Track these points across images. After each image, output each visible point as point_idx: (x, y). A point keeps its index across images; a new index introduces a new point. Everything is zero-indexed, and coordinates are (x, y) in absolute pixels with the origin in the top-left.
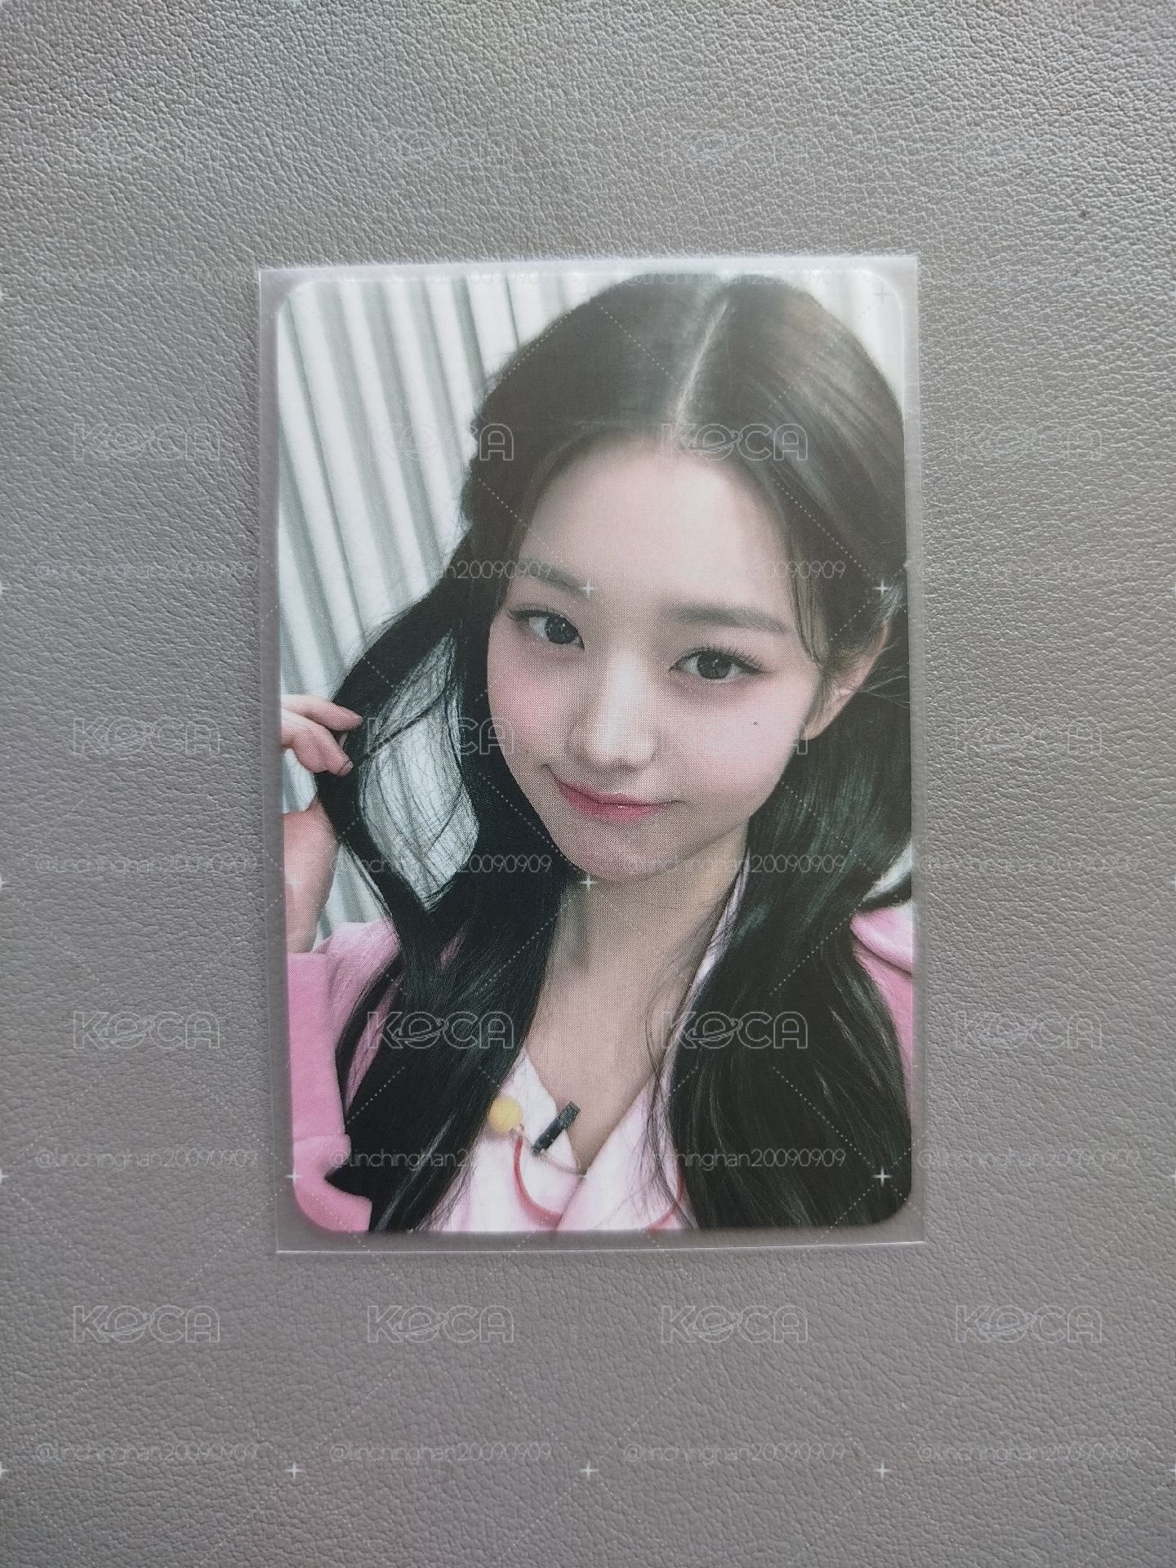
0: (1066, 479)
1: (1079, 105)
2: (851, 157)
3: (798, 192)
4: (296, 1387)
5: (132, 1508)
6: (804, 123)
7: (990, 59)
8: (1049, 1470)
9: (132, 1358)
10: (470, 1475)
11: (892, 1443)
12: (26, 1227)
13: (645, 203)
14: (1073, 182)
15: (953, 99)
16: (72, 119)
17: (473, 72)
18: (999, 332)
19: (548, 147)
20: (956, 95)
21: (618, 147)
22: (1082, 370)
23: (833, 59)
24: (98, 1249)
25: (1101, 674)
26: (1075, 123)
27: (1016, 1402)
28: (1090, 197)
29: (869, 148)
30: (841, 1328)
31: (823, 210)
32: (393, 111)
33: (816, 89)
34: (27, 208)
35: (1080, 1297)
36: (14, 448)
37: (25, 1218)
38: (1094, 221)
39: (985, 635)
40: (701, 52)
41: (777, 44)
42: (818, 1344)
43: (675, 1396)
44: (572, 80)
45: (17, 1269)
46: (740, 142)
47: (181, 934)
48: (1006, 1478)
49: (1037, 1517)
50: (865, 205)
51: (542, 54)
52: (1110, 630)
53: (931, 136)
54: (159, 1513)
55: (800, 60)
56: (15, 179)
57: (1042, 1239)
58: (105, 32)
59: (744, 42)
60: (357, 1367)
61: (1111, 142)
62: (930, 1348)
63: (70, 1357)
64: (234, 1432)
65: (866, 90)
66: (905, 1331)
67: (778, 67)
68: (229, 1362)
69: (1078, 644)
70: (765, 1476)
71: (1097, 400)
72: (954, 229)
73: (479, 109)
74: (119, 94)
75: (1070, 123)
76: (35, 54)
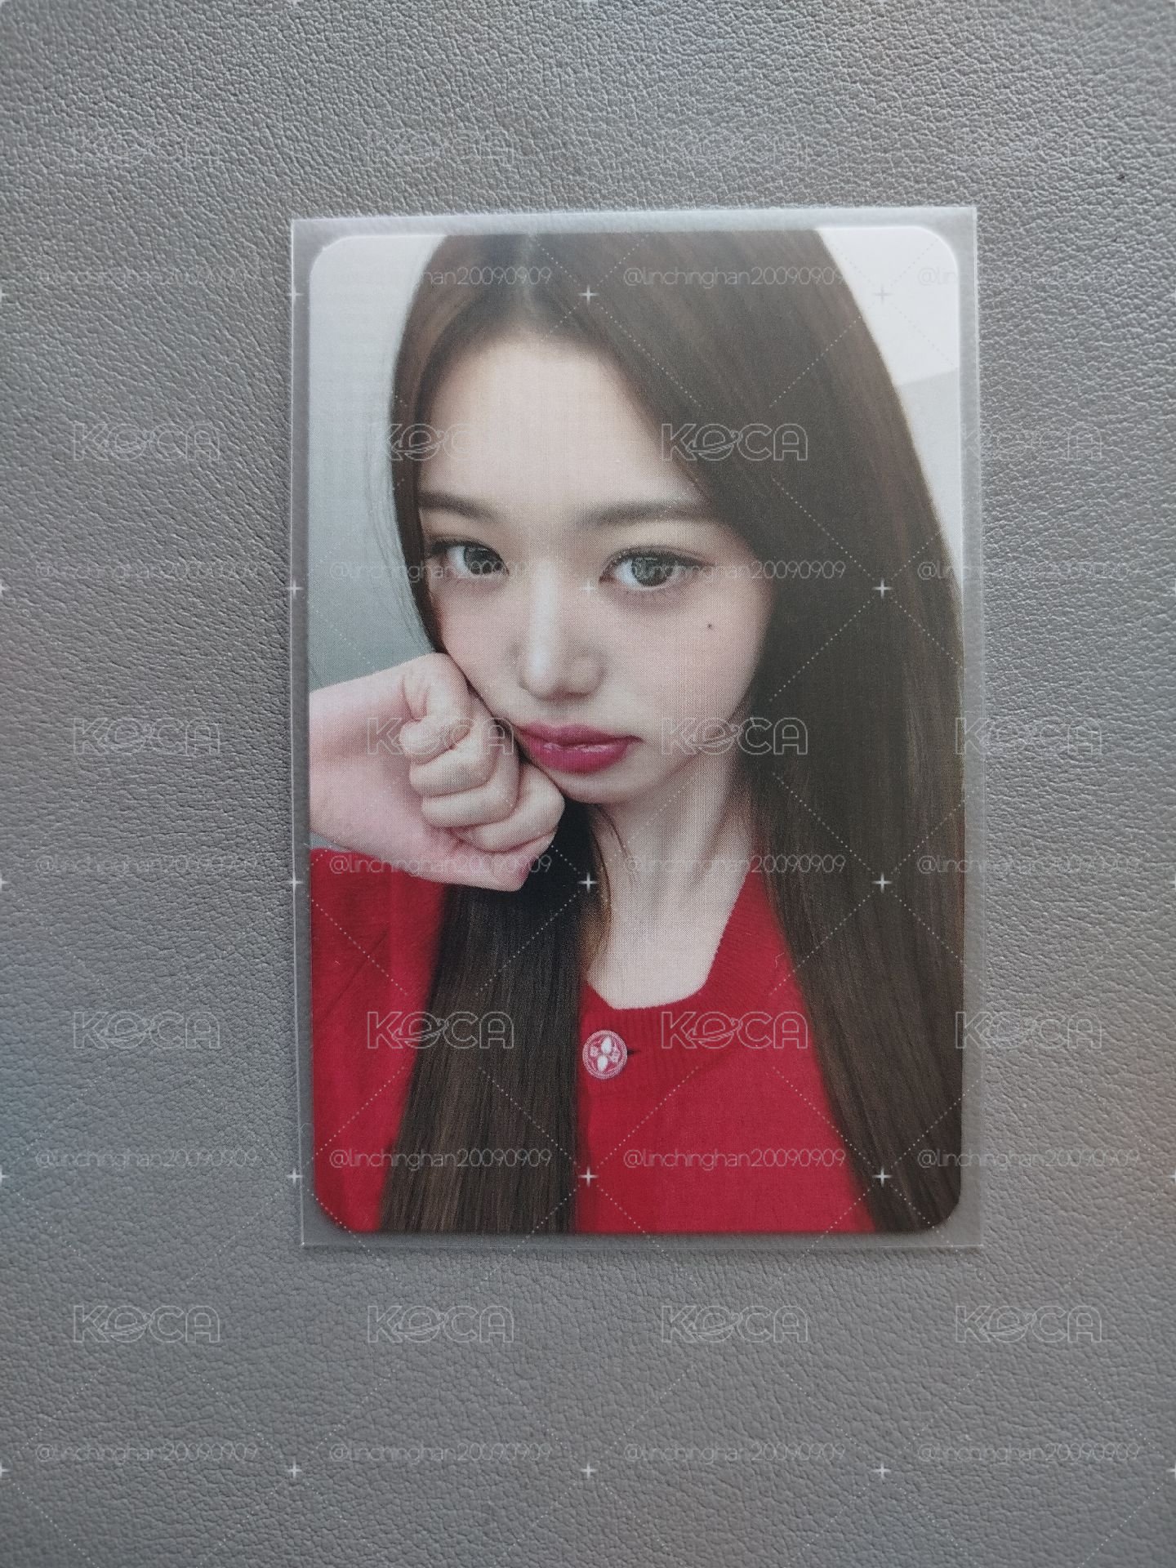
0: (1112, 454)
1: (1113, 62)
2: (875, 126)
3: (821, 165)
4: (328, 1427)
5: (162, 1556)
6: (825, 93)
7: (1017, 19)
8: (1124, 1504)
9: (158, 1400)
10: (512, 1517)
11: (956, 1477)
12: (46, 1264)
13: (661, 182)
14: (1110, 144)
15: (980, 62)
16: (67, 119)
17: (478, 53)
18: (1037, 302)
19: (557, 128)
20: (983, 57)
21: (631, 125)
22: (1126, 340)
23: (853, 26)
24: (121, 1286)
25: (1155, 659)
26: (1110, 82)
27: (1087, 1431)
28: (1128, 159)
29: (894, 116)
30: (898, 1356)
31: (848, 182)
32: (397, 97)
33: (837, 57)
34: (23, 211)
35: (1152, 1319)
36: (15, 458)
37: (46, 1256)
38: (1133, 184)
39: (1031, 621)
40: (715, 23)
41: (794, 12)
42: (874, 1374)
43: (724, 1431)
44: (581, 58)
45: (38, 1308)
46: (758, 115)
47: (198, 958)
48: (1078, 1511)
49: (1112, 1553)
50: (891, 175)
51: (549, 32)
52: (1164, 612)
53: (958, 101)
54: (190, 1560)
55: (818, 28)
56: (11, 182)
57: (1111, 1259)
58: (99, 27)
59: (759, 12)
60: (391, 1405)
61: (1148, 99)
62: (995, 1377)
63: (94, 1399)
64: (265, 1475)
65: (888, 56)
66: (967, 1357)
67: (795, 36)
68: (259, 1403)
69: (1129, 628)
70: (823, 1515)
71: (1142, 370)
72: (986, 197)
73: (486, 91)
74: (114, 90)
75: (1104, 82)
76: (28, 52)
